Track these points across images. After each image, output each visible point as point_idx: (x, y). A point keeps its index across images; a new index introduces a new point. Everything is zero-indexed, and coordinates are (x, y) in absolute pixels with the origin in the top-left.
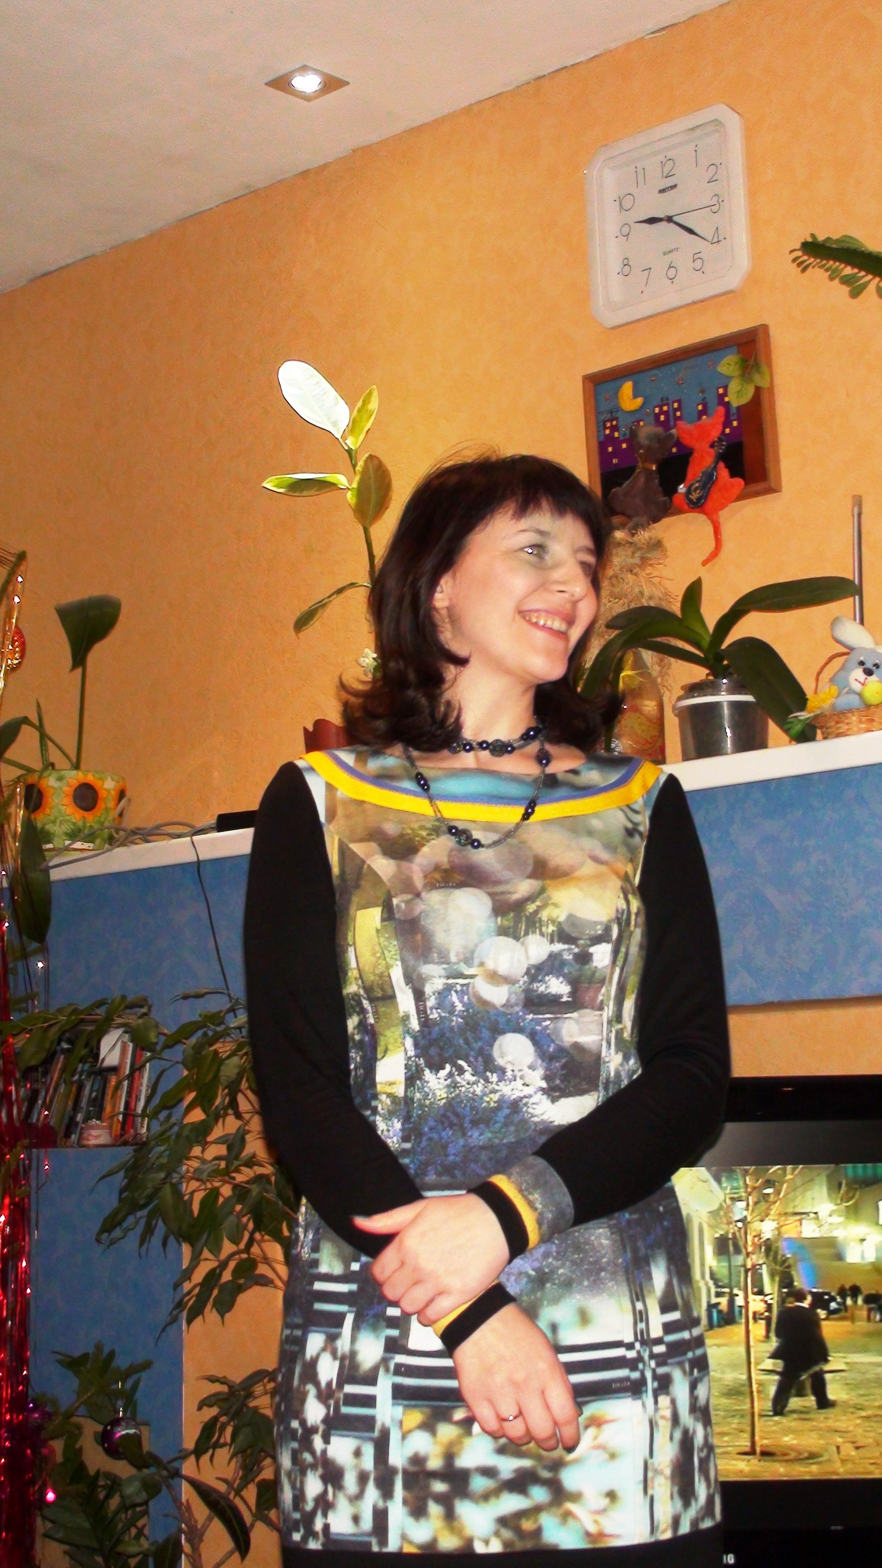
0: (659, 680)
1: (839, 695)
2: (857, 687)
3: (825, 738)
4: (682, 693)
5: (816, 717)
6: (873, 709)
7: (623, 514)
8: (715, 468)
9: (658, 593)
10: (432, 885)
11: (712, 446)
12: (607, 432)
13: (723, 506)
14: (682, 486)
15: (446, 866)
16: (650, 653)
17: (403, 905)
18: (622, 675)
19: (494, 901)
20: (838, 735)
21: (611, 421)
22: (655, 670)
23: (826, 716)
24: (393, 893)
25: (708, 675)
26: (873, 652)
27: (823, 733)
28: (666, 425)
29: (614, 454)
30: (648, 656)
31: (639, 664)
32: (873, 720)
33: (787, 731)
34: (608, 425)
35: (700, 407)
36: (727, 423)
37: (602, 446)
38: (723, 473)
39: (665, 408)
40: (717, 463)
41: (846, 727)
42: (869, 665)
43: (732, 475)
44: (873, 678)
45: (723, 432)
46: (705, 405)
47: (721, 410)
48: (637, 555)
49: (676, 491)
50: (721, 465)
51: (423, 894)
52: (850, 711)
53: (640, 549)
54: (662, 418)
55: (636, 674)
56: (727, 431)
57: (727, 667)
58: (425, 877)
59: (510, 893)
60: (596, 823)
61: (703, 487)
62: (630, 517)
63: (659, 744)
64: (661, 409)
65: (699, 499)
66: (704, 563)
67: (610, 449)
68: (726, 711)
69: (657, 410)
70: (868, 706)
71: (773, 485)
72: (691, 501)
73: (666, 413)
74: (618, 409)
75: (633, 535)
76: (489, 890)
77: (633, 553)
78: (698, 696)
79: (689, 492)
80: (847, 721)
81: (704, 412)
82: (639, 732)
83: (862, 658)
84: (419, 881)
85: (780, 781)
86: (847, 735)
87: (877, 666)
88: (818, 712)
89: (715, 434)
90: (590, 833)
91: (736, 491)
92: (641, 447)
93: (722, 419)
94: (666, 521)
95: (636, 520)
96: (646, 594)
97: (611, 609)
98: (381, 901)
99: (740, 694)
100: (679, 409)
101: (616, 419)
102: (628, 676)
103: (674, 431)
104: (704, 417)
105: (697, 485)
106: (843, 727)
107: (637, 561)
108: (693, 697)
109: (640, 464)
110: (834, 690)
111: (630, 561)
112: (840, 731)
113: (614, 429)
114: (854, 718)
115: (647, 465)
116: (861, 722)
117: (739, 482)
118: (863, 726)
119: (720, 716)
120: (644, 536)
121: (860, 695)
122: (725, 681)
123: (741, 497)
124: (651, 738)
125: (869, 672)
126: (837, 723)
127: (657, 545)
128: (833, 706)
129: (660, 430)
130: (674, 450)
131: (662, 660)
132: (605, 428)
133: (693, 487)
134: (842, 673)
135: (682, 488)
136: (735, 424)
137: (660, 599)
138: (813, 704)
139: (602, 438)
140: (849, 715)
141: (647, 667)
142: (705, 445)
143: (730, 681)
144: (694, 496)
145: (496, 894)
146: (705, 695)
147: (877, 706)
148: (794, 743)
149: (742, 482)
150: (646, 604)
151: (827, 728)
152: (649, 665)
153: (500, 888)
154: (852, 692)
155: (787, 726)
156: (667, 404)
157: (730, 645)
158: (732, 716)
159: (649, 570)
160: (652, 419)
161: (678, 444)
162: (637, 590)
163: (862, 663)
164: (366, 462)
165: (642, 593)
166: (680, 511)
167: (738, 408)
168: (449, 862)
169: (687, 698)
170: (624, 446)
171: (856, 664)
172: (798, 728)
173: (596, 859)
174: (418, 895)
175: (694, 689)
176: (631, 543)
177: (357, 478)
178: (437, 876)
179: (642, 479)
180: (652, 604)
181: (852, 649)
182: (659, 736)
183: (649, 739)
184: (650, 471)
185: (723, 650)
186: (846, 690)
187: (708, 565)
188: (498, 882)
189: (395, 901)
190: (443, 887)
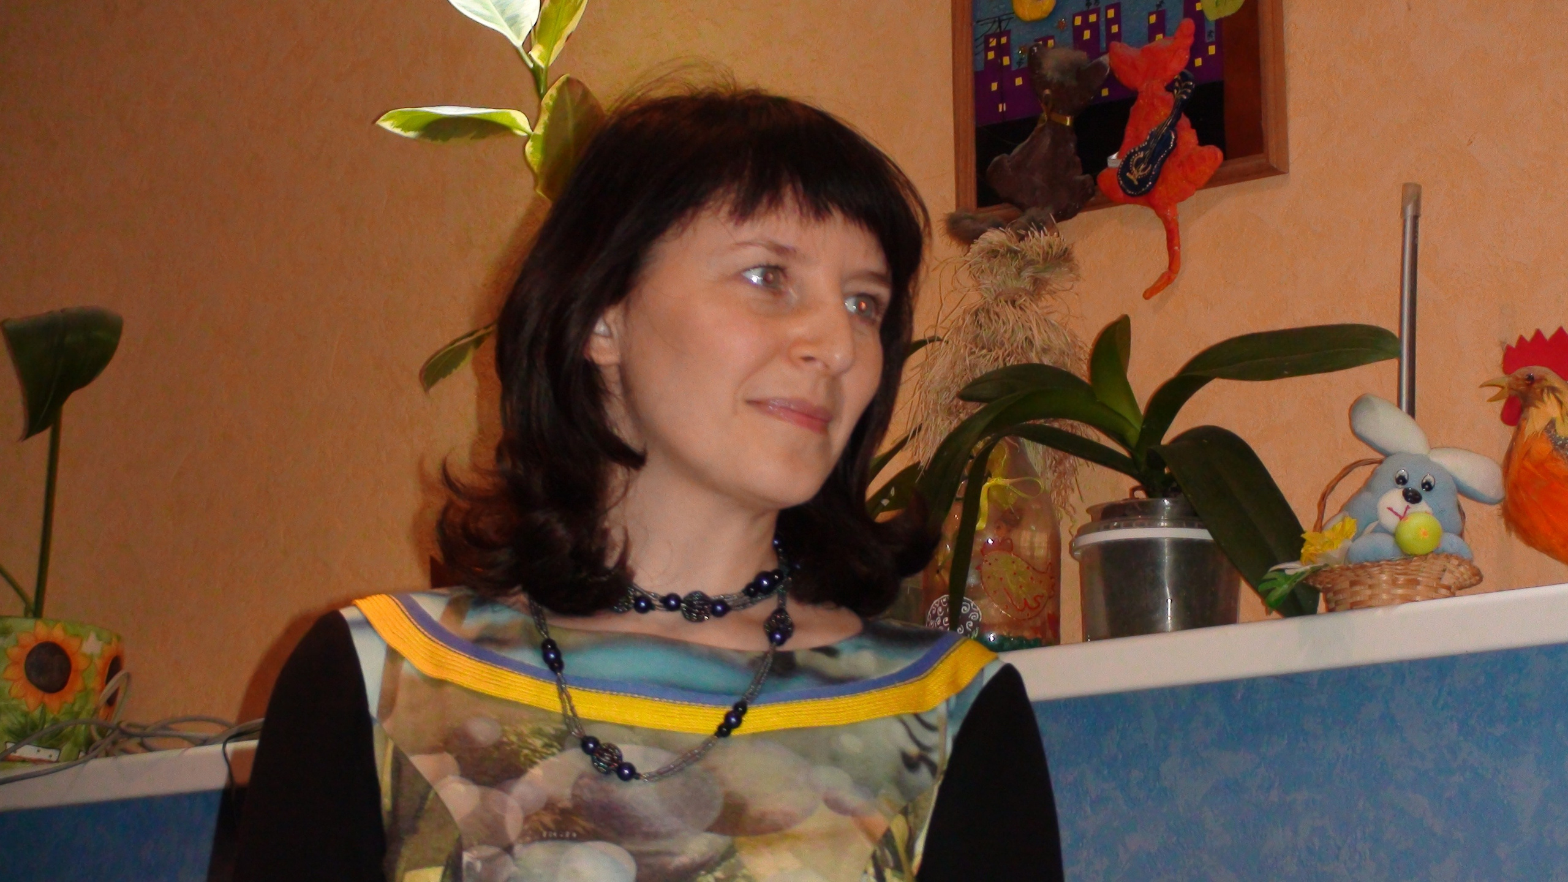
0: (1054, 496)
1: (1359, 535)
2: (1390, 521)
3: (1330, 610)
4: (1088, 519)
5: (1315, 572)
6: (1415, 563)
7: (1011, 201)
8: (1173, 127)
9: (1058, 343)
10: (536, 833)
11: (1170, 88)
12: (991, 55)
13: (1184, 195)
14: (1114, 156)
15: (567, 804)
16: (1041, 447)
17: (479, 866)
18: (987, 484)
19: (640, 866)
20: (1354, 606)
21: (998, 36)
22: (1046, 481)
23: (1332, 571)
24: (465, 842)
25: (1134, 490)
26: (1425, 461)
27: (1327, 601)
28: (1093, 48)
29: (1001, 96)
30: (1036, 453)
31: (1019, 468)
32: (1417, 583)
33: (1264, 595)
34: (993, 43)
35: (1153, 19)
36: (1197, 49)
37: (981, 79)
38: (1189, 137)
39: (1093, 18)
40: (1177, 118)
41: (1368, 592)
42: (1414, 484)
43: (1203, 141)
44: (1422, 506)
45: (1191, 62)
46: (1161, 16)
47: (1189, 24)
48: (1027, 273)
49: (1105, 165)
50: (1185, 121)
51: (518, 848)
52: (1377, 563)
53: (1031, 263)
54: (1087, 35)
55: (1013, 484)
56: (1198, 62)
57: (1170, 478)
58: (527, 819)
59: (671, 854)
60: (850, 743)
61: (1152, 160)
62: (1022, 208)
63: (1049, 610)
64: (1085, 16)
65: (1143, 181)
66: (1148, 294)
67: (994, 86)
68: (1167, 558)
69: (1078, 21)
70: (1408, 557)
71: (1273, 161)
72: (1129, 182)
73: (1094, 28)
74: (1012, 16)
75: (1021, 238)
76: (633, 848)
77: (1020, 270)
78: (1118, 527)
79: (1126, 167)
80: (1369, 582)
81: (1159, 27)
82: (1013, 588)
83: (1403, 472)
84: (513, 825)
85: (1252, 685)
86: (1370, 607)
87: (1428, 486)
88: (1320, 563)
89: (1177, 66)
90: (835, 759)
91: (1207, 170)
92: (1048, 85)
93: (1190, 41)
94: (1083, 217)
95: (1032, 212)
96: (1038, 342)
97: (973, 367)
98: (443, 857)
99: (1191, 525)
100: (1117, 20)
101: (1007, 33)
102: (997, 486)
103: (1105, 59)
104: (1159, 37)
105: (1141, 155)
106: (1364, 593)
107: (1026, 283)
108: (1107, 528)
109: (1045, 116)
110: (1350, 525)
111: (1013, 284)
112: (1358, 599)
113: (1002, 50)
114: (1384, 577)
115: (1056, 117)
116: (1394, 583)
117: (1214, 153)
118: (1400, 591)
119: (1156, 565)
120: (1039, 241)
121: (1394, 535)
122: (1166, 502)
123: (1217, 180)
124: (1035, 599)
125: (1413, 497)
126: (1353, 584)
127: (1063, 258)
128: (1347, 553)
129: (1081, 56)
130: (1105, 92)
131: (1060, 462)
132: (988, 49)
133: (1135, 158)
134: (1367, 496)
135: (1114, 160)
136: (1212, 50)
137: (1062, 353)
138: (1311, 549)
139: (981, 66)
140: (1375, 570)
141: (1036, 475)
142: (1157, 86)
143: (1174, 503)
144: (1135, 175)
145: (649, 854)
146: (1128, 526)
147: (1424, 557)
148: (1275, 614)
149: (1220, 154)
150: (1036, 361)
151: (1335, 593)
152: (1038, 469)
153: (653, 846)
154: (1382, 529)
155: (1263, 587)
156: (1096, 11)
157: (1177, 440)
158: (1177, 564)
159: (1047, 301)
160: (1068, 35)
161: (1112, 81)
162: (1020, 336)
163: (1401, 480)
164: (560, 91)
165: (1030, 341)
166: (1109, 201)
167: (1219, 22)
168: (574, 796)
169: (1098, 530)
170: (1019, 81)
171: (1393, 482)
172: (1283, 588)
173: (836, 805)
174: (508, 849)
175: (1111, 514)
176: (1016, 252)
177: (544, 118)
178: (547, 819)
179: (1047, 141)
180: (1047, 361)
181: (1387, 454)
182: (1050, 597)
183: (1031, 602)
184: (1058, 128)
185: (1165, 447)
186: (1373, 525)
187: (1155, 298)
188: (655, 836)
189: (466, 857)
190: (553, 839)
